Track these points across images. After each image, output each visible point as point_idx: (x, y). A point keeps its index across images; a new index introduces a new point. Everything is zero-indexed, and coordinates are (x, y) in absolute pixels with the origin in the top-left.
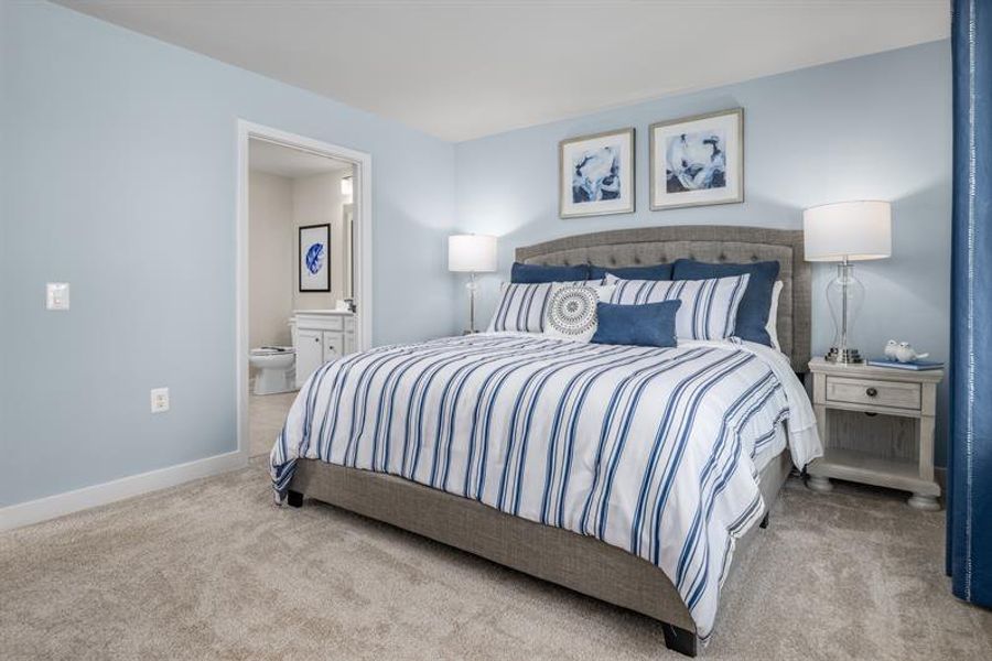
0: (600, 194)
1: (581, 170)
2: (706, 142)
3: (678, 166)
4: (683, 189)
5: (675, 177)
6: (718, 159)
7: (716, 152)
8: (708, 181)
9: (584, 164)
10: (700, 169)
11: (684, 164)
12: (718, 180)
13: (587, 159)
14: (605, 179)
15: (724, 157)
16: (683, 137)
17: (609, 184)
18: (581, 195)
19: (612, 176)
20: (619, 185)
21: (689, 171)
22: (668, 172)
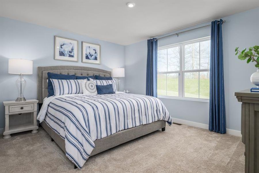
0: (68, 55)
1: (62, 46)
2: (94, 50)
3: (88, 54)
4: (89, 59)
5: (87, 56)
6: (96, 54)
7: (96, 53)
8: (94, 58)
9: (63, 45)
10: (93, 55)
11: (90, 53)
12: (96, 59)
13: (64, 44)
14: (70, 51)
15: (97, 54)
16: (89, 47)
17: (71, 53)
18: (62, 54)
19: (72, 51)
20: (74, 54)
21: (90, 55)
22: (86, 54)
